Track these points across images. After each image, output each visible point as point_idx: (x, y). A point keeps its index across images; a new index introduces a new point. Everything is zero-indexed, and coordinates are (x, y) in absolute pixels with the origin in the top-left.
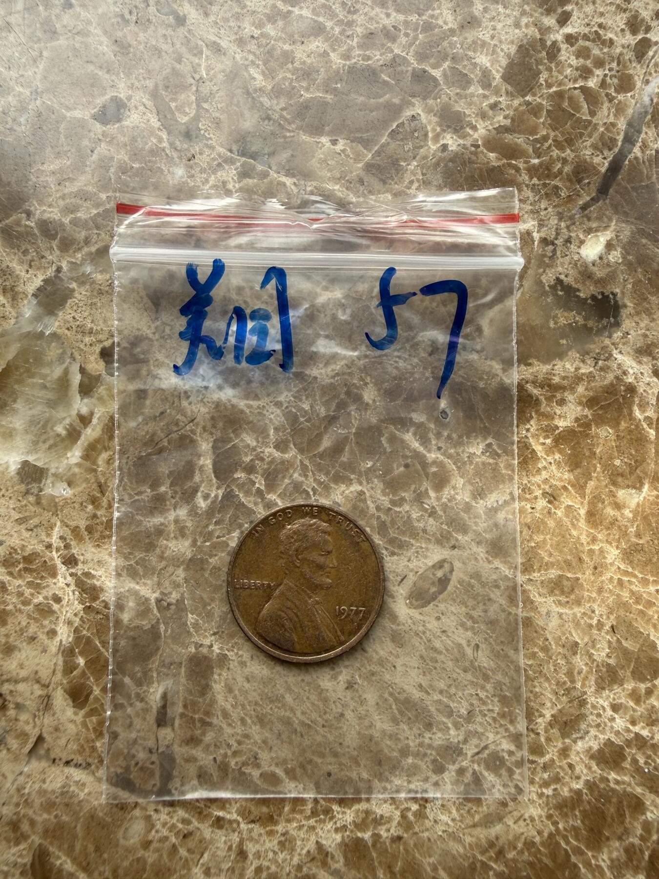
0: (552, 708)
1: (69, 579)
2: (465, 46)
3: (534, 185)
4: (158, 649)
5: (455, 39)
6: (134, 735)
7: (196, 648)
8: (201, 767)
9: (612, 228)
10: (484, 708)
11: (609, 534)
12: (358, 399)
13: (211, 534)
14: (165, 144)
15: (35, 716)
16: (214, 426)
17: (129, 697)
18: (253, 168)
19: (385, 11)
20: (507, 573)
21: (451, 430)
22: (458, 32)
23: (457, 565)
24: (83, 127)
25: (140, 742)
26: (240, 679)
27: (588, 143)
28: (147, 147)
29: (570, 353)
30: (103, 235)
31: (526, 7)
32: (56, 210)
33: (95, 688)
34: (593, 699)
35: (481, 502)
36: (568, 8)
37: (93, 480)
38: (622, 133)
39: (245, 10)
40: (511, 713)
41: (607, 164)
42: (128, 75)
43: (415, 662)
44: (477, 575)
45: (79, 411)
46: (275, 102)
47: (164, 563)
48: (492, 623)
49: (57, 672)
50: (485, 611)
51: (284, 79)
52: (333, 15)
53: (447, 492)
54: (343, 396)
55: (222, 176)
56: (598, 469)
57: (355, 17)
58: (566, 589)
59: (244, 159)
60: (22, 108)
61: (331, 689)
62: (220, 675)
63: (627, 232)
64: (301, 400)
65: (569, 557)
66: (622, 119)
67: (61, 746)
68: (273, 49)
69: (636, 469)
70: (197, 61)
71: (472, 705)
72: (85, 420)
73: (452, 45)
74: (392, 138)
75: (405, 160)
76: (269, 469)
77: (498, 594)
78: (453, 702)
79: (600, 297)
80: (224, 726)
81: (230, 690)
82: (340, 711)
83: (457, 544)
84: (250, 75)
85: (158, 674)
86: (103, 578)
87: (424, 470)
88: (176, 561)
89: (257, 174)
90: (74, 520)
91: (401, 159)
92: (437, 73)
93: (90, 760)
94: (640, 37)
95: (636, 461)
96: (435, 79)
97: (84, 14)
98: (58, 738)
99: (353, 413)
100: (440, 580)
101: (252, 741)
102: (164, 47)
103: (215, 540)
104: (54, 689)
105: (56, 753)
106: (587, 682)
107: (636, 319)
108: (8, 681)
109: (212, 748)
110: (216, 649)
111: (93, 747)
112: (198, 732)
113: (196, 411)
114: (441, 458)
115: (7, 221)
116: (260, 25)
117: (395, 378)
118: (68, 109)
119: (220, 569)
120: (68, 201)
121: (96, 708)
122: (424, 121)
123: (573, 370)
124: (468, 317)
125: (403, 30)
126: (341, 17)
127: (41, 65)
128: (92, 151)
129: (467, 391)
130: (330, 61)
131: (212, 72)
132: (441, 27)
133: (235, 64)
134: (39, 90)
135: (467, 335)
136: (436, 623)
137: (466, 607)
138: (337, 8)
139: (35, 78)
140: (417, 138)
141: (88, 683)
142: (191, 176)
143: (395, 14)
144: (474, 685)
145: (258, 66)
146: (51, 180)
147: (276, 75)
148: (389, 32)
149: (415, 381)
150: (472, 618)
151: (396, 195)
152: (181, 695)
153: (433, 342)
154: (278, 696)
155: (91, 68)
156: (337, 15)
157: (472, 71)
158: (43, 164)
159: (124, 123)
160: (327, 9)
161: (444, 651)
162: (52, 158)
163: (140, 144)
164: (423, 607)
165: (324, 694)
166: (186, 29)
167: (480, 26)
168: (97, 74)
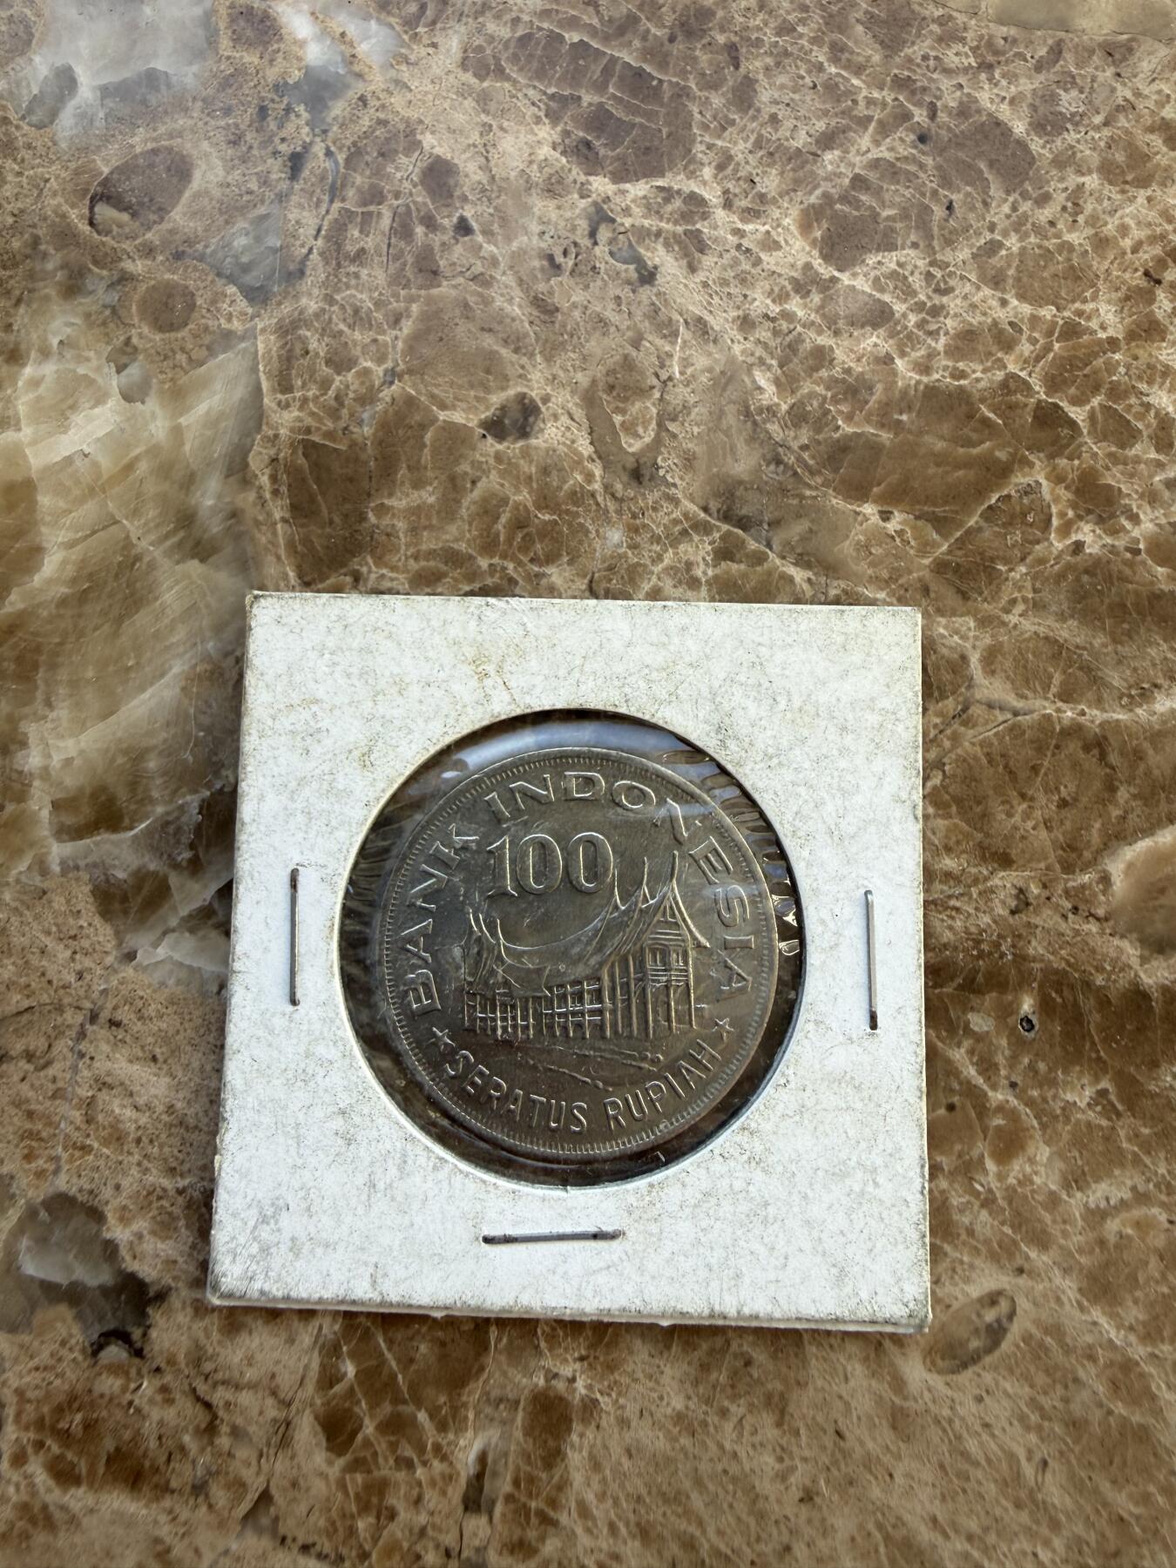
2: (1133, 371)
4: (482, 1369)
5: (1117, 356)
6: (422, 1519)
7: (547, 1380)
15: (261, 1456)
17: (421, 1449)
18: (742, 544)
19: (999, 295)
20: (1113, 1335)
21: (1037, 1055)
22: (1123, 344)
23: (1023, 1304)
24: (463, 442)
25: (430, 1532)
26: (616, 1450)
28: (566, 487)
32: (401, 577)
33: (367, 1421)
35: (1079, 1195)
39: (759, 269)
42: (549, 359)
43: (928, 1474)
44: (1056, 1330)
46: (792, 434)
48: (1076, 1425)
49: (307, 1380)
50: (1066, 1401)
51: (812, 395)
52: (908, 292)
53: (1017, 1167)
55: (686, 552)
57: (945, 300)
59: (725, 527)
60: (367, 399)
61: (772, 1498)
62: (581, 1436)
67: (298, 1516)
68: (799, 340)
70: (667, 348)
73: (1111, 368)
74: (988, 520)
75: (1006, 561)
77: (1093, 1371)
78: (990, 1559)
80: (579, 1531)
81: (596, 1466)
82: (785, 1538)
83: (1026, 1266)
84: (754, 381)
85: (477, 1415)
87: (980, 1120)
89: (747, 556)
91: (998, 557)
92: (1078, 414)
93: (344, 1551)
96: (1072, 424)
97: (489, 248)
98: (294, 1500)
100: (989, 1327)
102: (613, 317)
104: (298, 1411)
105: (288, 1527)
108: (223, 1383)
110: (580, 1386)
111: (351, 1528)
112: (532, 1534)
114: (1014, 1102)
116: (782, 297)
117: (945, 946)
118: (443, 406)
120: (423, 563)
121: (365, 1458)
122: (1047, 496)
124: (1087, 855)
125: (1026, 332)
126: (922, 297)
127: (407, 327)
128: (474, 483)
129: (1072, 987)
130: (894, 373)
131: (689, 371)
132: (1093, 332)
133: (732, 360)
134: (398, 369)
135: (1083, 887)
136: (974, 1408)
137: (1032, 1386)
138: (916, 281)
139: (394, 347)
140: (1031, 525)
141: (357, 1409)
142: (633, 547)
143: (1015, 302)
144: (1032, 1535)
145: (769, 368)
146: (401, 525)
147: (799, 388)
148: (1001, 332)
149: (981, 955)
150: (1041, 1409)
151: (984, 622)
152: (511, 1460)
153: (1021, 891)
154: (679, 1492)
155: (488, 342)
156: (914, 293)
157: (1141, 417)
158: (390, 495)
159: (533, 442)
160: (899, 280)
161: (983, 1462)
162: (407, 488)
163: (554, 480)
164: (953, 1372)
165: (760, 1504)
166: (655, 290)
167: (1163, 339)
168: (497, 352)
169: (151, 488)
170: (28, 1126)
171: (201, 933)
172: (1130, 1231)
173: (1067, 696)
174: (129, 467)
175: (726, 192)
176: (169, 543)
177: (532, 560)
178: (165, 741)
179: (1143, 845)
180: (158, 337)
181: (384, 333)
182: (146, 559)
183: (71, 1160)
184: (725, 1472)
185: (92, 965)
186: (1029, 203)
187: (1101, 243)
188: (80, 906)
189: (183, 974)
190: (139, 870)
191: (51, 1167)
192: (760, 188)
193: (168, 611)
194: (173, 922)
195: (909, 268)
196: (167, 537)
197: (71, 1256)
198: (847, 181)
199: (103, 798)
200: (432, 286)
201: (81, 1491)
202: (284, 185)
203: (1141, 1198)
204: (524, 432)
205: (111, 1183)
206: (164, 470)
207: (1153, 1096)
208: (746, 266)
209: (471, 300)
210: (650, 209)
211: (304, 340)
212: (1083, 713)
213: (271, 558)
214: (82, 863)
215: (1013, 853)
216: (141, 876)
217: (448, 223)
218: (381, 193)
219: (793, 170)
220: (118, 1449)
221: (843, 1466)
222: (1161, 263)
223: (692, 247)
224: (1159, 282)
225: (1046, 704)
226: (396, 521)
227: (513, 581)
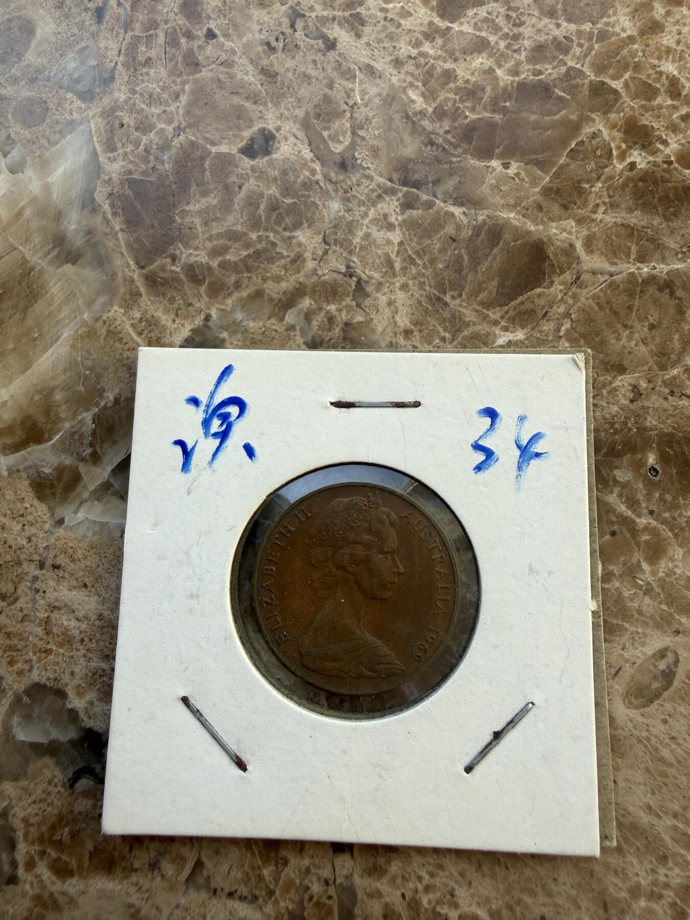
2: (647, 54)
5: (636, 46)
6: (306, 861)
8: (386, 905)
14: (319, 177)
18: (418, 198)
19: (554, 21)
21: (663, 490)
22: (638, 38)
23: (683, 654)
24: (230, 163)
25: (313, 870)
28: (299, 180)
30: (255, 279)
32: (203, 253)
39: (400, 29)
42: (277, 104)
43: (639, 777)
46: (438, 125)
51: (447, 100)
52: (496, 29)
53: (663, 565)
55: (382, 208)
57: (521, 29)
59: (405, 189)
60: (165, 146)
67: (222, 874)
68: (433, 67)
70: (350, 86)
73: (633, 54)
74: (572, 158)
75: (588, 181)
83: (681, 629)
84: (409, 97)
87: (634, 538)
89: (422, 204)
91: (582, 180)
92: (617, 85)
93: (257, 892)
96: (615, 92)
97: (229, 44)
98: (218, 861)
100: (663, 672)
101: (447, 873)
102: (313, 73)
105: (217, 881)
109: (399, 881)
111: (259, 875)
112: (381, 860)
114: (654, 523)
115: (151, 267)
116: (417, 44)
118: (213, 144)
120: (215, 242)
122: (607, 138)
124: (673, 356)
125: (575, 41)
126: (506, 30)
127: (184, 99)
128: (240, 187)
129: (678, 443)
130: (497, 78)
131: (367, 97)
132: (618, 34)
133: (392, 87)
134: (182, 126)
135: (674, 377)
136: (662, 728)
138: (501, 21)
139: (178, 113)
140: (600, 157)
142: (349, 210)
143: (566, 24)
145: (417, 87)
146: (197, 221)
147: (438, 96)
148: (560, 43)
149: (615, 433)
151: (580, 221)
153: (635, 387)
155: (236, 100)
156: (501, 29)
157: (658, 80)
158: (188, 203)
159: (274, 156)
160: (489, 22)
161: (675, 763)
162: (198, 197)
163: (291, 178)
164: (645, 707)
166: (337, 53)
167: (663, 31)
168: (243, 105)
169: (34, 225)
170: (8, 642)
171: (105, 500)
173: (642, 258)
174: (19, 214)
176: (50, 256)
177: (284, 229)
178: (64, 381)
180: (27, 132)
181: (169, 105)
182: (37, 269)
183: (39, 660)
185: (37, 531)
188: (24, 495)
189: (96, 528)
190: (59, 466)
191: (26, 667)
193: (56, 298)
194: (86, 495)
195: (495, 14)
196: (49, 253)
197: (48, 724)
199: (29, 423)
200: (195, 72)
201: (74, 881)
202: (94, 28)
204: (267, 152)
205: (67, 672)
206: (42, 212)
208: (392, 29)
209: (222, 77)
210: (327, 5)
211: (120, 118)
212: (654, 268)
213: (118, 255)
214: (21, 467)
215: (625, 363)
216: (60, 470)
217: (201, 33)
218: (156, 22)
220: (95, 847)
223: (356, 23)
225: (630, 266)
226: (194, 219)
227: (274, 245)
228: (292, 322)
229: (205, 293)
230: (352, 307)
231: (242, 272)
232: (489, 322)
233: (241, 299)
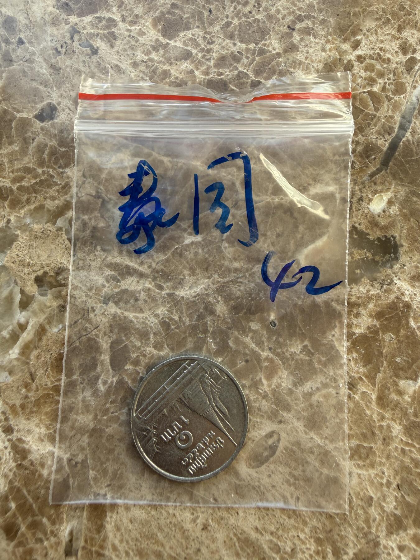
0: (354, 548)
1: (7, 443)
2: (287, 64)
3: (336, 160)
4: (67, 496)
5: (281, 60)
7: (94, 496)
9: (392, 190)
10: (303, 547)
11: (394, 414)
12: (212, 312)
13: (107, 410)
16: (111, 331)
17: (46, 533)
18: (141, 151)
19: (232, 42)
20: (319, 442)
21: (278, 335)
22: (282, 55)
23: (283, 435)
24: (28, 124)
26: (126, 521)
27: (374, 130)
28: (69, 137)
29: (363, 280)
30: (39, 198)
31: (329, 37)
32: (7, 181)
33: (22, 525)
34: (384, 541)
35: (300, 388)
36: (359, 37)
37: (26, 371)
38: (398, 123)
39: (138, 43)
40: (323, 551)
41: (387, 145)
42: (59, 88)
44: (298, 444)
45: (19, 321)
47: (74, 432)
48: (308, 480)
50: (304, 471)
52: (197, 45)
53: (275, 381)
54: (201, 310)
55: (120, 156)
56: (385, 365)
57: (212, 46)
58: (363, 455)
59: (135, 145)
61: (191, 530)
62: (111, 517)
63: (402, 192)
64: (172, 313)
65: (364, 431)
66: (398, 113)
68: (156, 68)
69: (413, 364)
70: (104, 78)
71: (294, 544)
72: (22, 327)
73: (279, 64)
76: (149, 362)
77: (313, 458)
78: (281, 541)
79: (384, 239)
80: (113, 556)
81: (118, 529)
82: (198, 546)
83: (283, 419)
85: (67, 516)
86: (31, 443)
87: (259, 364)
88: (82, 430)
89: (145, 155)
90: (12, 400)
94: (409, 56)
95: (412, 359)
97: (31, 48)
99: (209, 322)
100: (270, 447)
102: (83, 69)
103: (110, 415)
106: (380, 529)
107: (410, 255)
110: (109, 498)
113: (99, 320)
114: (271, 355)
116: (148, 53)
117: (238, 298)
118: (18, 112)
119: (113, 436)
120: (16, 174)
121: (22, 541)
123: (365, 292)
124: (290, 254)
125: (245, 55)
126: (203, 46)
127: (2, 83)
128: (33, 140)
129: (289, 307)
130: (195, 77)
132: (270, 51)
133: (131, 79)
136: (268, 480)
137: (290, 467)
138: (200, 40)
141: (17, 521)
143: (239, 44)
144: (296, 528)
145: (146, 80)
146: (5, 160)
148: (235, 56)
149: (252, 300)
150: (294, 476)
152: (83, 531)
154: (153, 534)
155: (34, 84)
156: (200, 45)
158: (1, 149)
159: (55, 121)
162: (7, 145)
163: (65, 135)
164: (258, 467)
165: (186, 533)
166: (98, 56)
167: (298, 51)
168: (38, 88)
172: (321, 399)
173: (275, 193)
175: (123, 16)
177: (59, 167)
179: (311, 247)
184: (171, 523)
186: (241, 6)
187: (270, 17)
192: (136, 12)
195: (197, 36)
198: (169, 6)
200: (10, 66)
203: (325, 386)
204: (52, 118)
207: (325, 345)
208: (133, 43)
209: (26, 69)
210: (94, 26)
212: (282, 199)
215: (261, 257)
217: (14, 40)
219: (148, 4)
221: (218, 513)
222: (294, 22)
223: (111, 38)
224: (294, 29)
225: (268, 197)
226: (3, 159)
227: (52, 177)
228: (61, 226)
229: (8, 205)
230: (97, 217)
231: (31, 193)
232: (181, 230)
233: (30, 210)
